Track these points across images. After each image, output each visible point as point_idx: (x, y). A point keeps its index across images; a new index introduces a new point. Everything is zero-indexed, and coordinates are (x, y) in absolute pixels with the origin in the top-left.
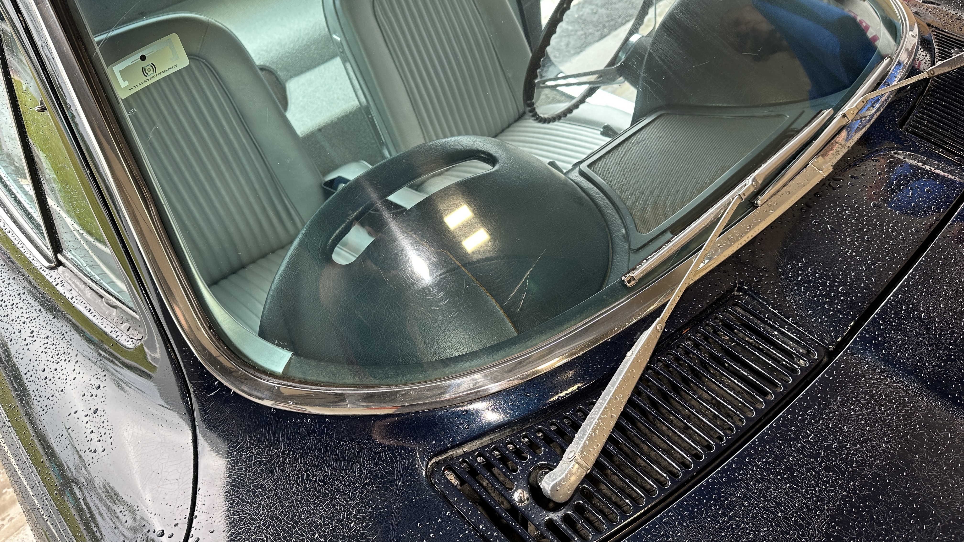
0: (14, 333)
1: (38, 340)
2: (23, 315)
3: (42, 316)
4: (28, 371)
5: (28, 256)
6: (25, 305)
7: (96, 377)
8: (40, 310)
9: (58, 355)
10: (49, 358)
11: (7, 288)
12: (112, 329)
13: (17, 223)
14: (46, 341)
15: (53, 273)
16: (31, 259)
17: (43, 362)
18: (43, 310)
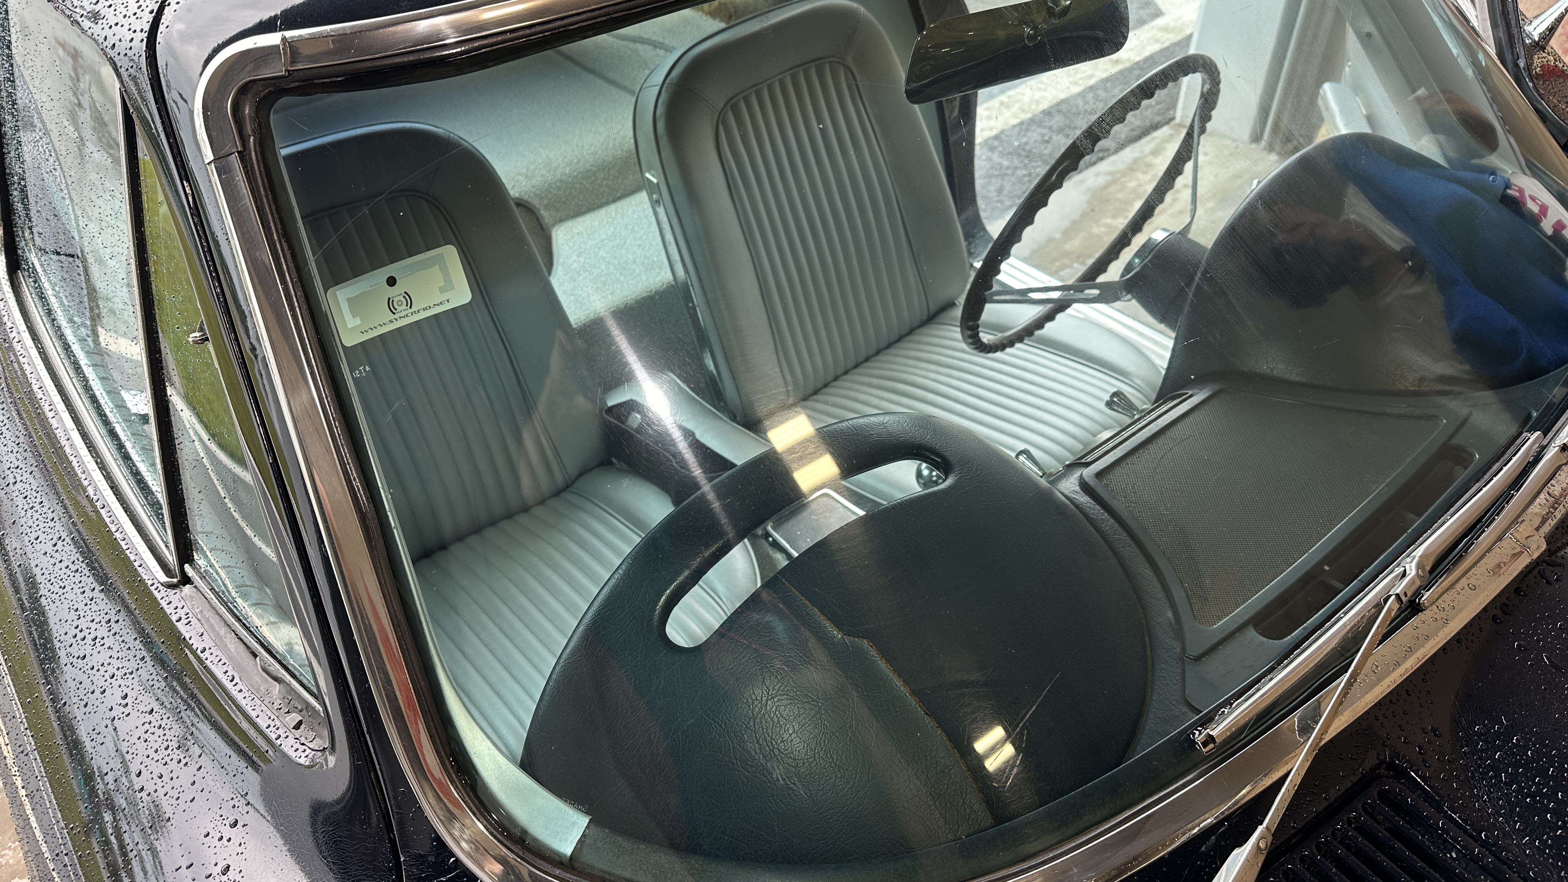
0: (93, 692)
1: (134, 714)
2: (111, 661)
3: (144, 669)
4: (111, 770)
5: (132, 558)
6: (117, 644)
7: (232, 803)
8: (143, 658)
9: (166, 749)
10: (151, 752)
11: (89, 607)
12: (270, 722)
13: (117, 490)
14: (149, 718)
15: (174, 596)
16: (136, 564)
17: (140, 758)
18: (148, 659)
